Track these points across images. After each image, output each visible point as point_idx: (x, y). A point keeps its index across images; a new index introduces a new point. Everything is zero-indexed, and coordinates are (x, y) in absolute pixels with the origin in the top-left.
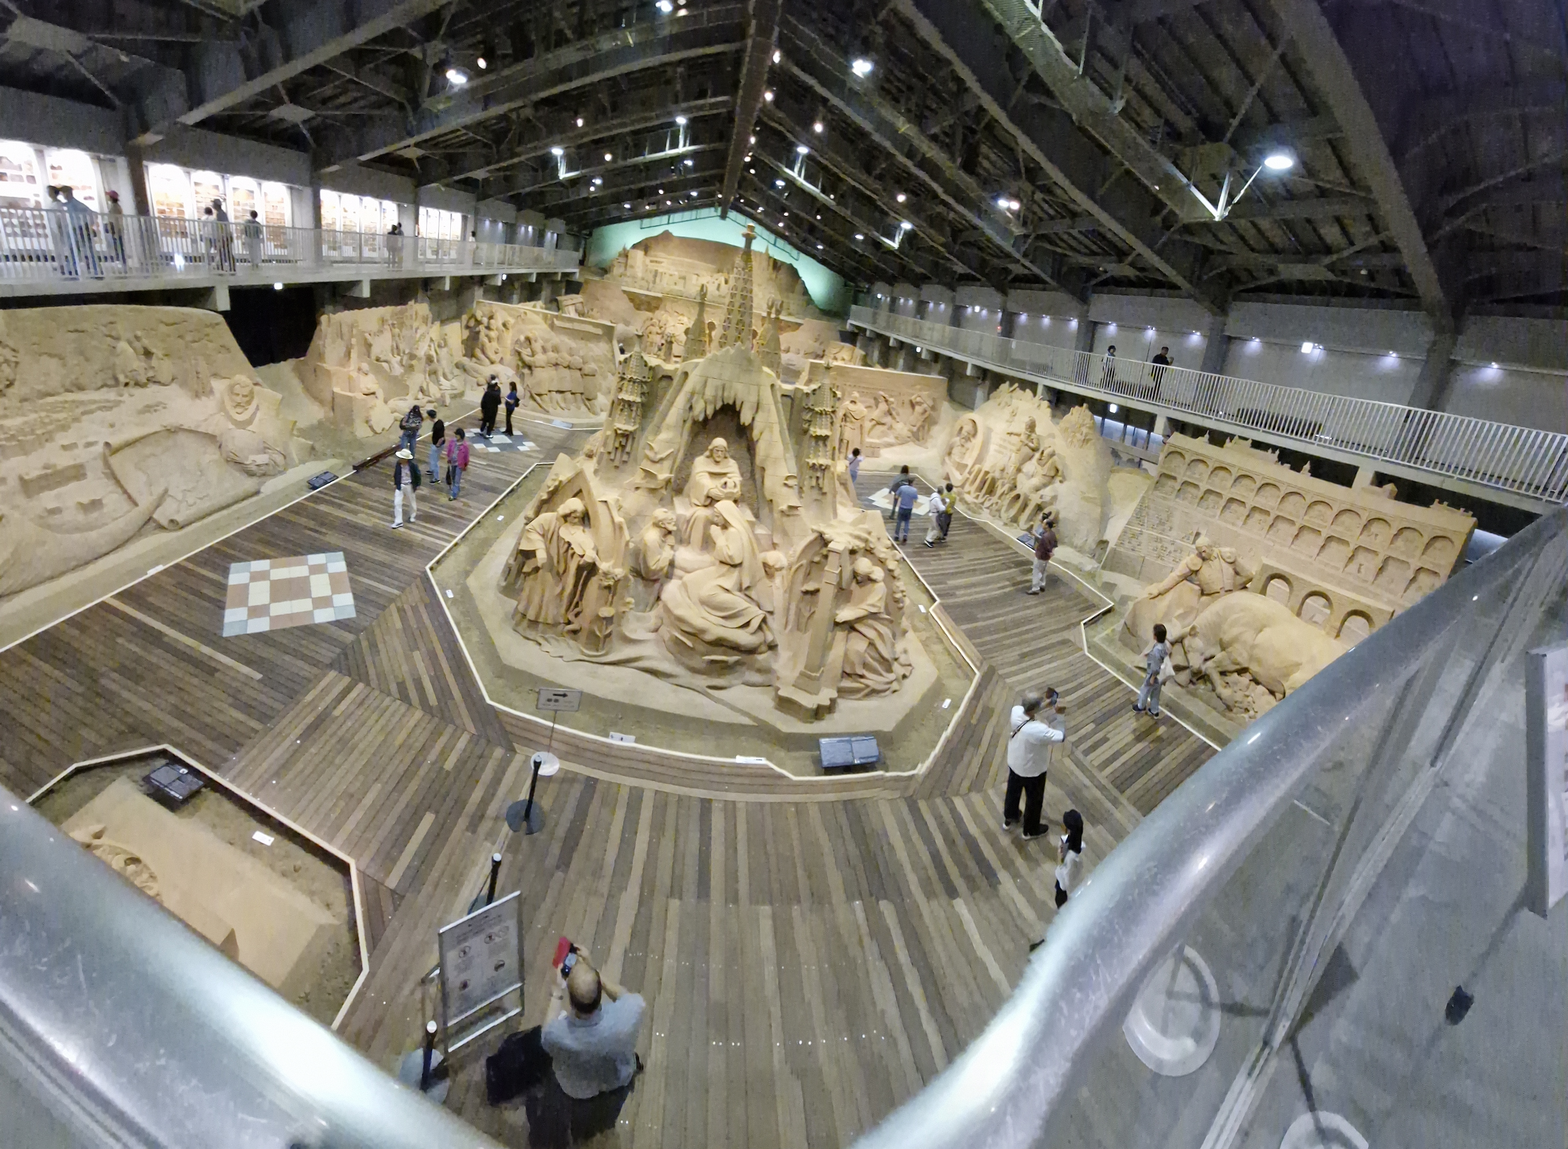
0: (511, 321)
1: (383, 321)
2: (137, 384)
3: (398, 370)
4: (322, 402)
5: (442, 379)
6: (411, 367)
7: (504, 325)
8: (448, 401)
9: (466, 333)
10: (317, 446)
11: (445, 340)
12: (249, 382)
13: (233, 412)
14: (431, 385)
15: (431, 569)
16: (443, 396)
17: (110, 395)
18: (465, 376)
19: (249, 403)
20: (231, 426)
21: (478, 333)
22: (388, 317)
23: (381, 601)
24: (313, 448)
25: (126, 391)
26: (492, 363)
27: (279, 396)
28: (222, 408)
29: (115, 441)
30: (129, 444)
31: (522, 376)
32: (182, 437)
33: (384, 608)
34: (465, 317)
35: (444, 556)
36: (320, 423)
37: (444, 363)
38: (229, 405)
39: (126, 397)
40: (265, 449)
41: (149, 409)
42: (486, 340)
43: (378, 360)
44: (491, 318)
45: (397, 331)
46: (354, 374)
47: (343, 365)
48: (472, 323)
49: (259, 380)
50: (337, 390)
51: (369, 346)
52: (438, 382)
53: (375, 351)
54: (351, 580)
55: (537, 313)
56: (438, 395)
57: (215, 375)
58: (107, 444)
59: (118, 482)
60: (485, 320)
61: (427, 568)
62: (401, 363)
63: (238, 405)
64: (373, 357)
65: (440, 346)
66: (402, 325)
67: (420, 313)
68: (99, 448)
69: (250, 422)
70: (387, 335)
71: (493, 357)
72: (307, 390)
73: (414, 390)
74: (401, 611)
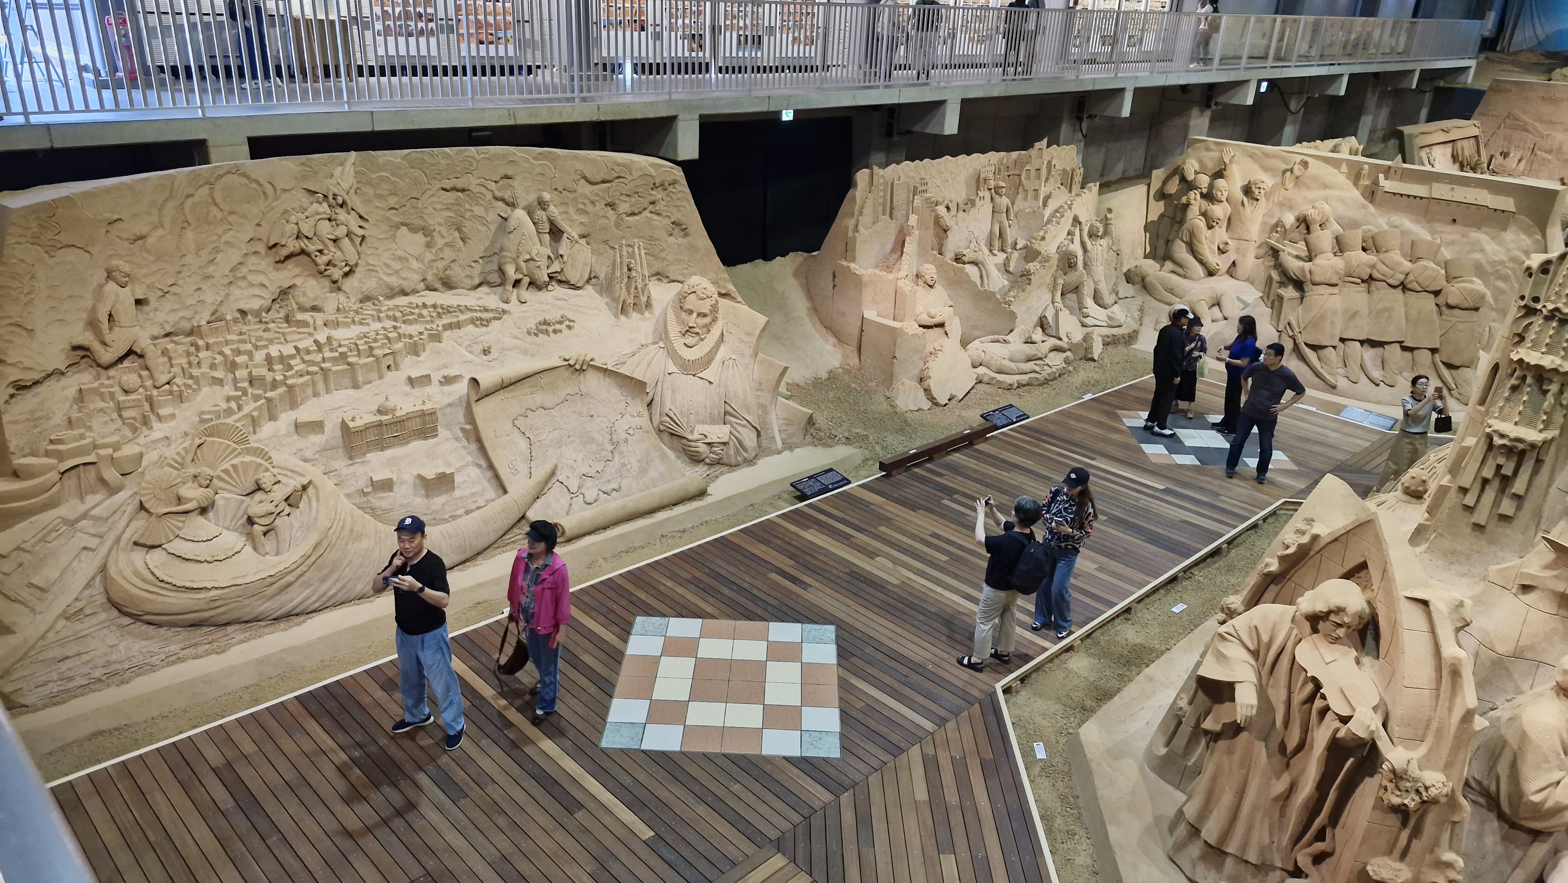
0: (1268, 181)
1: (979, 182)
2: (533, 284)
3: (998, 282)
4: (839, 337)
5: (1089, 302)
6: (1026, 275)
7: (1247, 191)
8: (1097, 349)
9: (1158, 208)
10: (821, 420)
11: (1106, 222)
12: (712, 290)
13: (678, 343)
14: (1064, 314)
15: (1007, 691)
16: (1087, 338)
17: (488, 298)
18: (1142, 298)
19: (708, 328)
20: (672, 368)
21: (1187, 205)
22: (988, 172)
23: (895, 738)
24: (811, 421)
25: (514, 295)
26: (1211, 273)
27: (762, 319)
28: (662, 335)
29: (487, 379)
30: (504, 386)
31: (1276, 304)
32: (592, 382)
33: (897, 751)
34: (1158, 175)
35: (1037, 669)
36: (832, 375)
37: (1099, 269)
38: (674, 330)
39: (513, 306)
40: (727, 415)
41: (544, 327)
42: (1201, 223)
43: (958, 259)
44: (1219, 174)
45: (1005, 201)
46: (906, 285)
47: (889, 269)
48: (1173, 187)
49: (731, 287)
50: (870, 314)
51: (943, 231)
52: (1080, 310)
53: (954, 243)
54: (844, 685)
55: (1336, 164)
56: (1078, 336)
57: (659, 275)
58: (474, 381)
59: (482, 449)
60: (1204, 181)
61: (999, 687)
62: (1005, 268)
63: (689, 331)
64: (949, 255)
65: (1091, 235)
66: (1017, 187)
67: (1058, 164)
68: (462, 388)
69: (707, 360)
70: (984, 208)
71: (1213, 259)
72: (816, 310)
73: (1025, 323)
74: (931, 765)
